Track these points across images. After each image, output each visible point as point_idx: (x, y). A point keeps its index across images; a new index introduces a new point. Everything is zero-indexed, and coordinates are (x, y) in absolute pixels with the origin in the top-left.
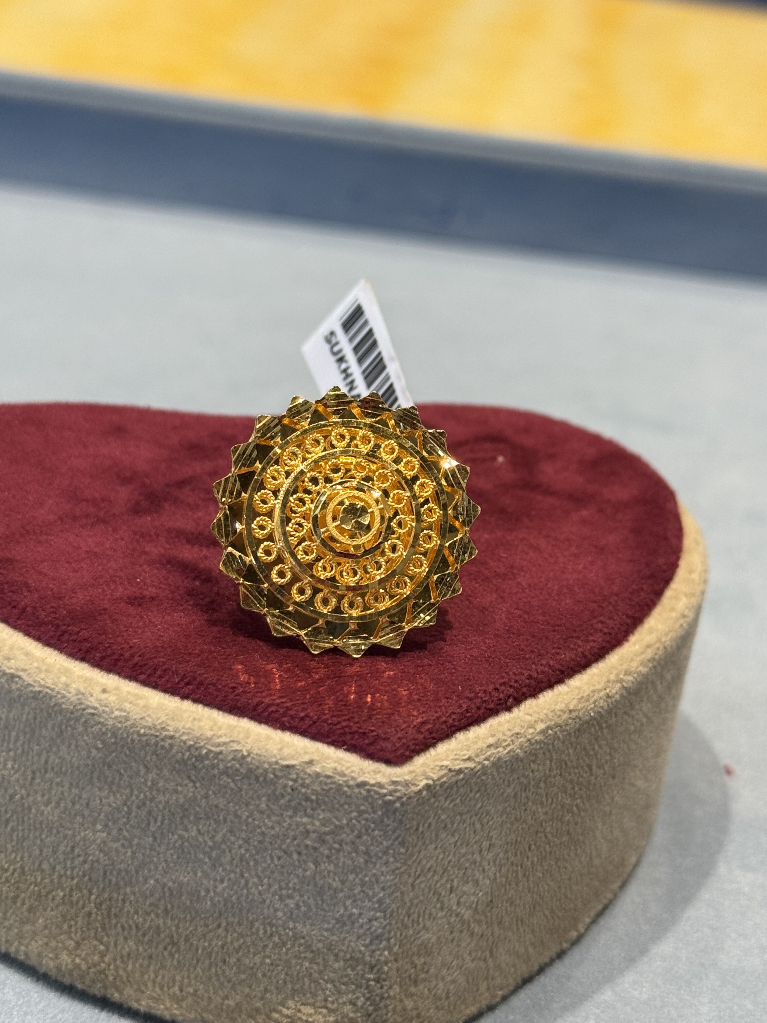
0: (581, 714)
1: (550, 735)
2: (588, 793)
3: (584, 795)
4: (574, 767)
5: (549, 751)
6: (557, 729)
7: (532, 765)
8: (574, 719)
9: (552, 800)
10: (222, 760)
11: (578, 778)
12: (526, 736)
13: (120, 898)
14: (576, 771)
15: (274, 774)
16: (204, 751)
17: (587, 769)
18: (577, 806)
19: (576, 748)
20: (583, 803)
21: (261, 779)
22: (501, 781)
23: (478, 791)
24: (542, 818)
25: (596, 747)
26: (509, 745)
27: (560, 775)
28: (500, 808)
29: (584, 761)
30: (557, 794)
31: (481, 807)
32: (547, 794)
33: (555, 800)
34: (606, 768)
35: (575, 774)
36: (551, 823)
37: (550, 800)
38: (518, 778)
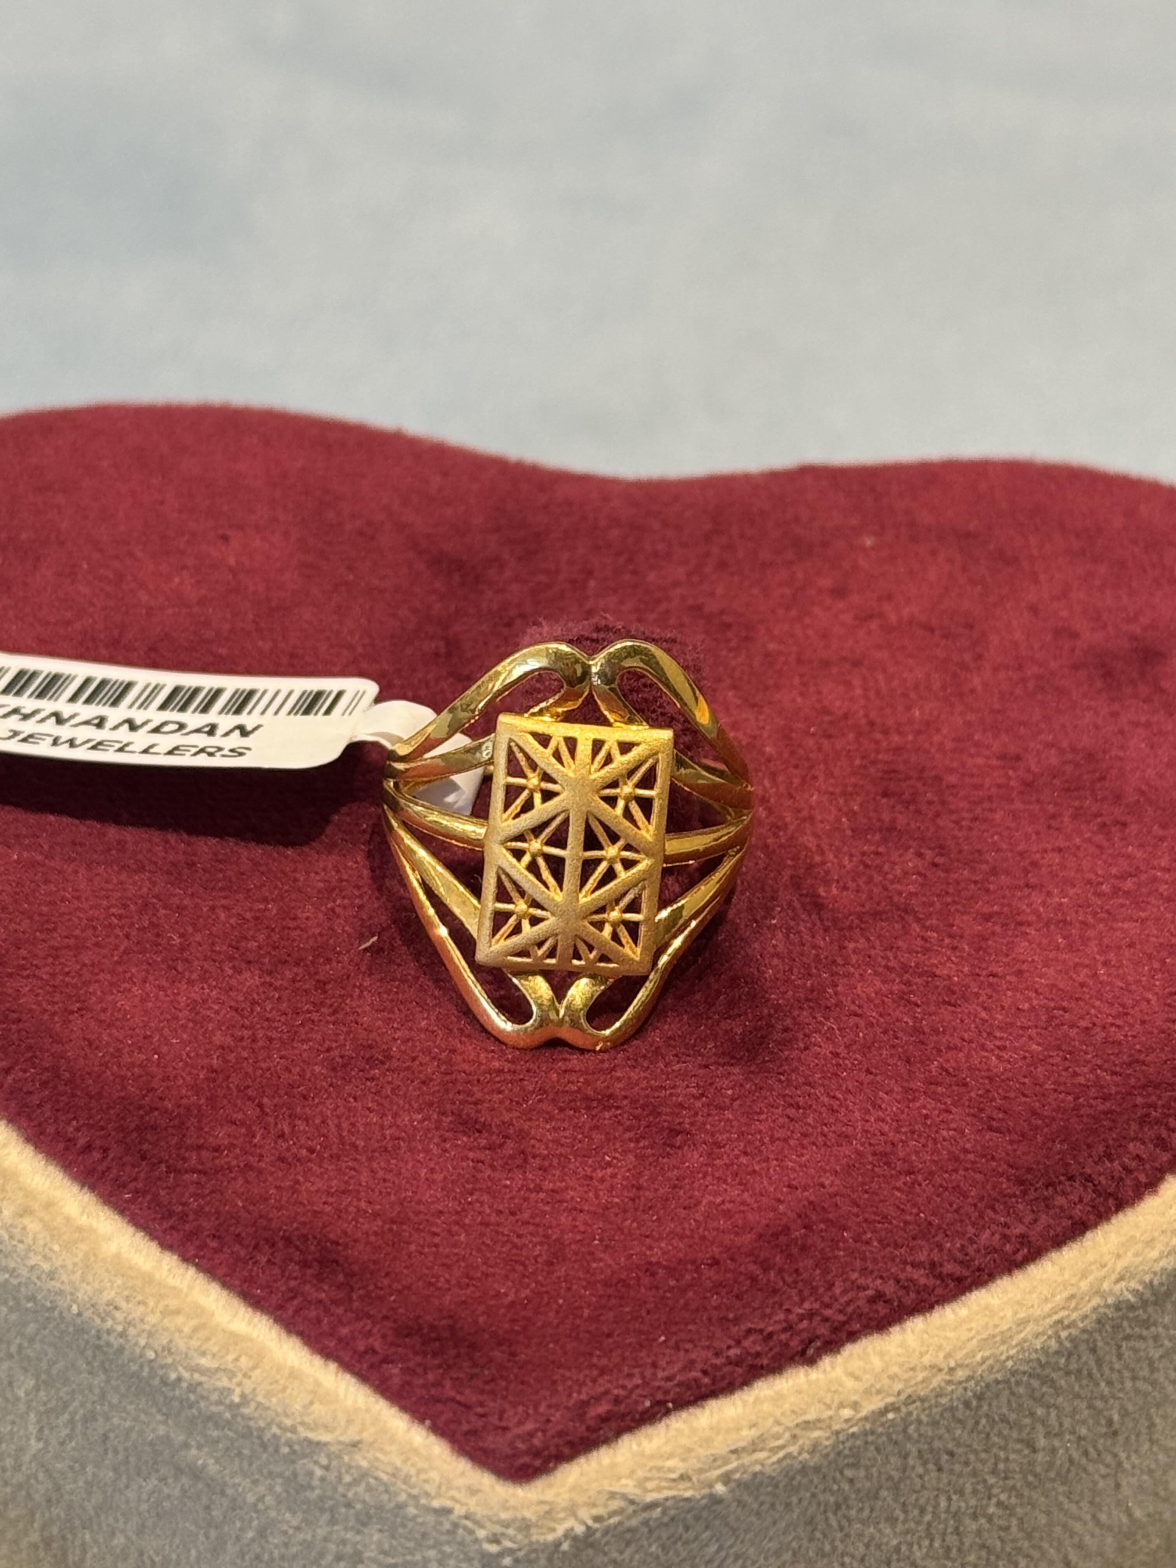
0: (979, 1372)
1: (892, 1420)
2: (1030, 1478)
3: (1019, 1485)
4: (976, 1452)
5: (896, 1443)
6: (911, 1408)
7: (849, 1473)
8: (960, 1383)
9: (922, 1511)
10: (202, 1397)
11: (996, 1464)
12: (830, 1427)
13: (78, 1542)
14: (983, 1455)
15: (290, 1446)
16: (173, 1376)
17: (1018, 1446)
18: (999, 1504)
19: (977, 1423)
20: (1020, 1496)
21: (271, 1449)
22: (766, 1507)
23: (707, 1527)
24: (895, 1542)
25: (1040, 1412)
26: (782, 1447)
27: (940, 1469)
28: (773, 1545)
29: (1005, 1438)
30: (937, 1496)
31: (718, 1551)
32: (904, 1504)
33: (930, 1509)
34: (1084, 1431)
35: (984, 1462)
36: (926, 1543)
37: (916, 1512)
38: (814, 1495)
